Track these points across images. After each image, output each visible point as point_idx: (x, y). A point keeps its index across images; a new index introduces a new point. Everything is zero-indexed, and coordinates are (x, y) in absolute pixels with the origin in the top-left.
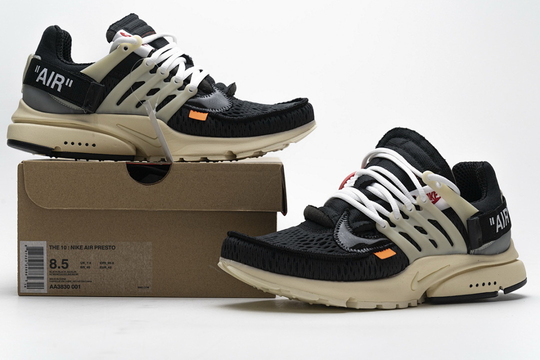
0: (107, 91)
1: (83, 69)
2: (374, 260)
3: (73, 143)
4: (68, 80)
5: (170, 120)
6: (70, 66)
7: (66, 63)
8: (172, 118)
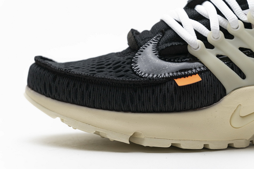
2: (172, 88)
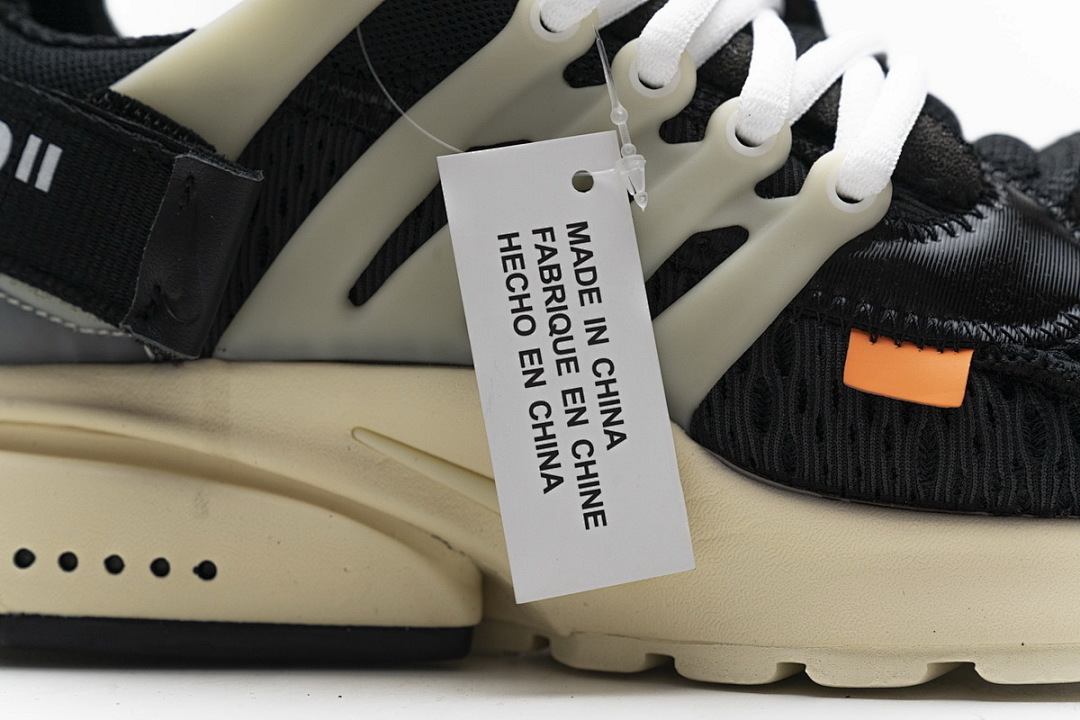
0: (284, 212)
1: (131, 70)
3: (68, 562)
4: (34, 143)
5: (708, 401)
6: (53, 52)
7: (34, 38)
8: (723, 385)
